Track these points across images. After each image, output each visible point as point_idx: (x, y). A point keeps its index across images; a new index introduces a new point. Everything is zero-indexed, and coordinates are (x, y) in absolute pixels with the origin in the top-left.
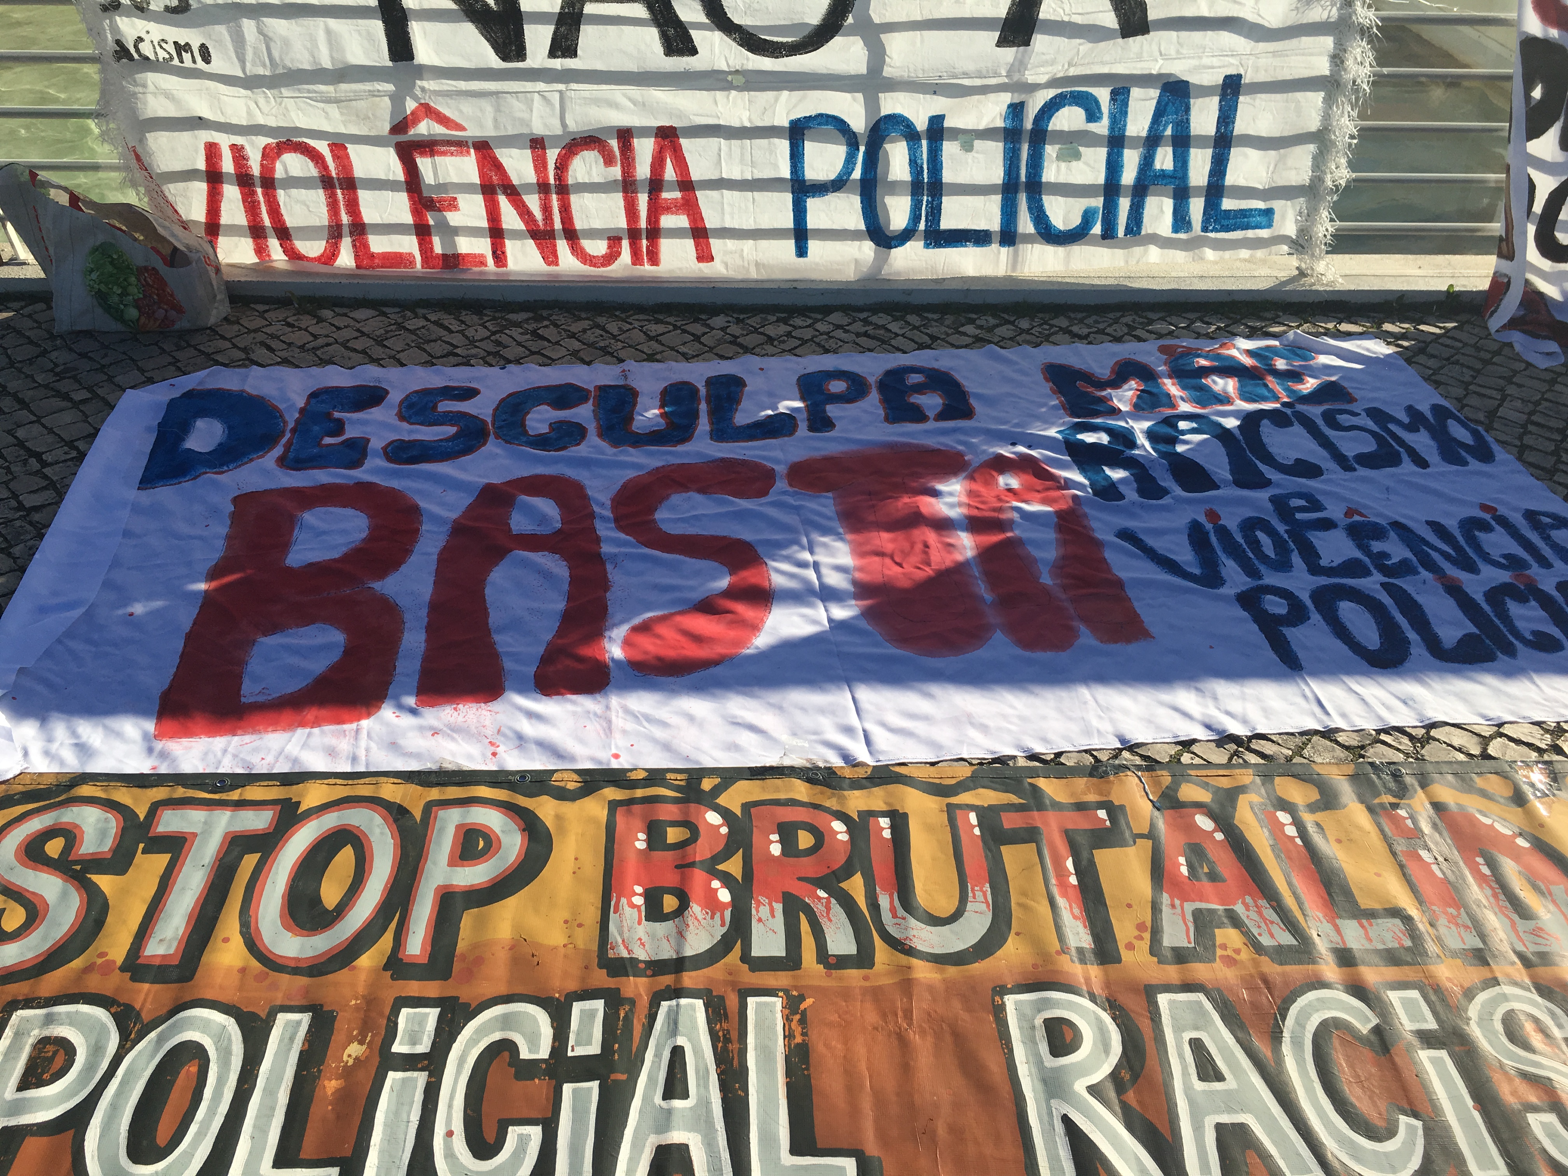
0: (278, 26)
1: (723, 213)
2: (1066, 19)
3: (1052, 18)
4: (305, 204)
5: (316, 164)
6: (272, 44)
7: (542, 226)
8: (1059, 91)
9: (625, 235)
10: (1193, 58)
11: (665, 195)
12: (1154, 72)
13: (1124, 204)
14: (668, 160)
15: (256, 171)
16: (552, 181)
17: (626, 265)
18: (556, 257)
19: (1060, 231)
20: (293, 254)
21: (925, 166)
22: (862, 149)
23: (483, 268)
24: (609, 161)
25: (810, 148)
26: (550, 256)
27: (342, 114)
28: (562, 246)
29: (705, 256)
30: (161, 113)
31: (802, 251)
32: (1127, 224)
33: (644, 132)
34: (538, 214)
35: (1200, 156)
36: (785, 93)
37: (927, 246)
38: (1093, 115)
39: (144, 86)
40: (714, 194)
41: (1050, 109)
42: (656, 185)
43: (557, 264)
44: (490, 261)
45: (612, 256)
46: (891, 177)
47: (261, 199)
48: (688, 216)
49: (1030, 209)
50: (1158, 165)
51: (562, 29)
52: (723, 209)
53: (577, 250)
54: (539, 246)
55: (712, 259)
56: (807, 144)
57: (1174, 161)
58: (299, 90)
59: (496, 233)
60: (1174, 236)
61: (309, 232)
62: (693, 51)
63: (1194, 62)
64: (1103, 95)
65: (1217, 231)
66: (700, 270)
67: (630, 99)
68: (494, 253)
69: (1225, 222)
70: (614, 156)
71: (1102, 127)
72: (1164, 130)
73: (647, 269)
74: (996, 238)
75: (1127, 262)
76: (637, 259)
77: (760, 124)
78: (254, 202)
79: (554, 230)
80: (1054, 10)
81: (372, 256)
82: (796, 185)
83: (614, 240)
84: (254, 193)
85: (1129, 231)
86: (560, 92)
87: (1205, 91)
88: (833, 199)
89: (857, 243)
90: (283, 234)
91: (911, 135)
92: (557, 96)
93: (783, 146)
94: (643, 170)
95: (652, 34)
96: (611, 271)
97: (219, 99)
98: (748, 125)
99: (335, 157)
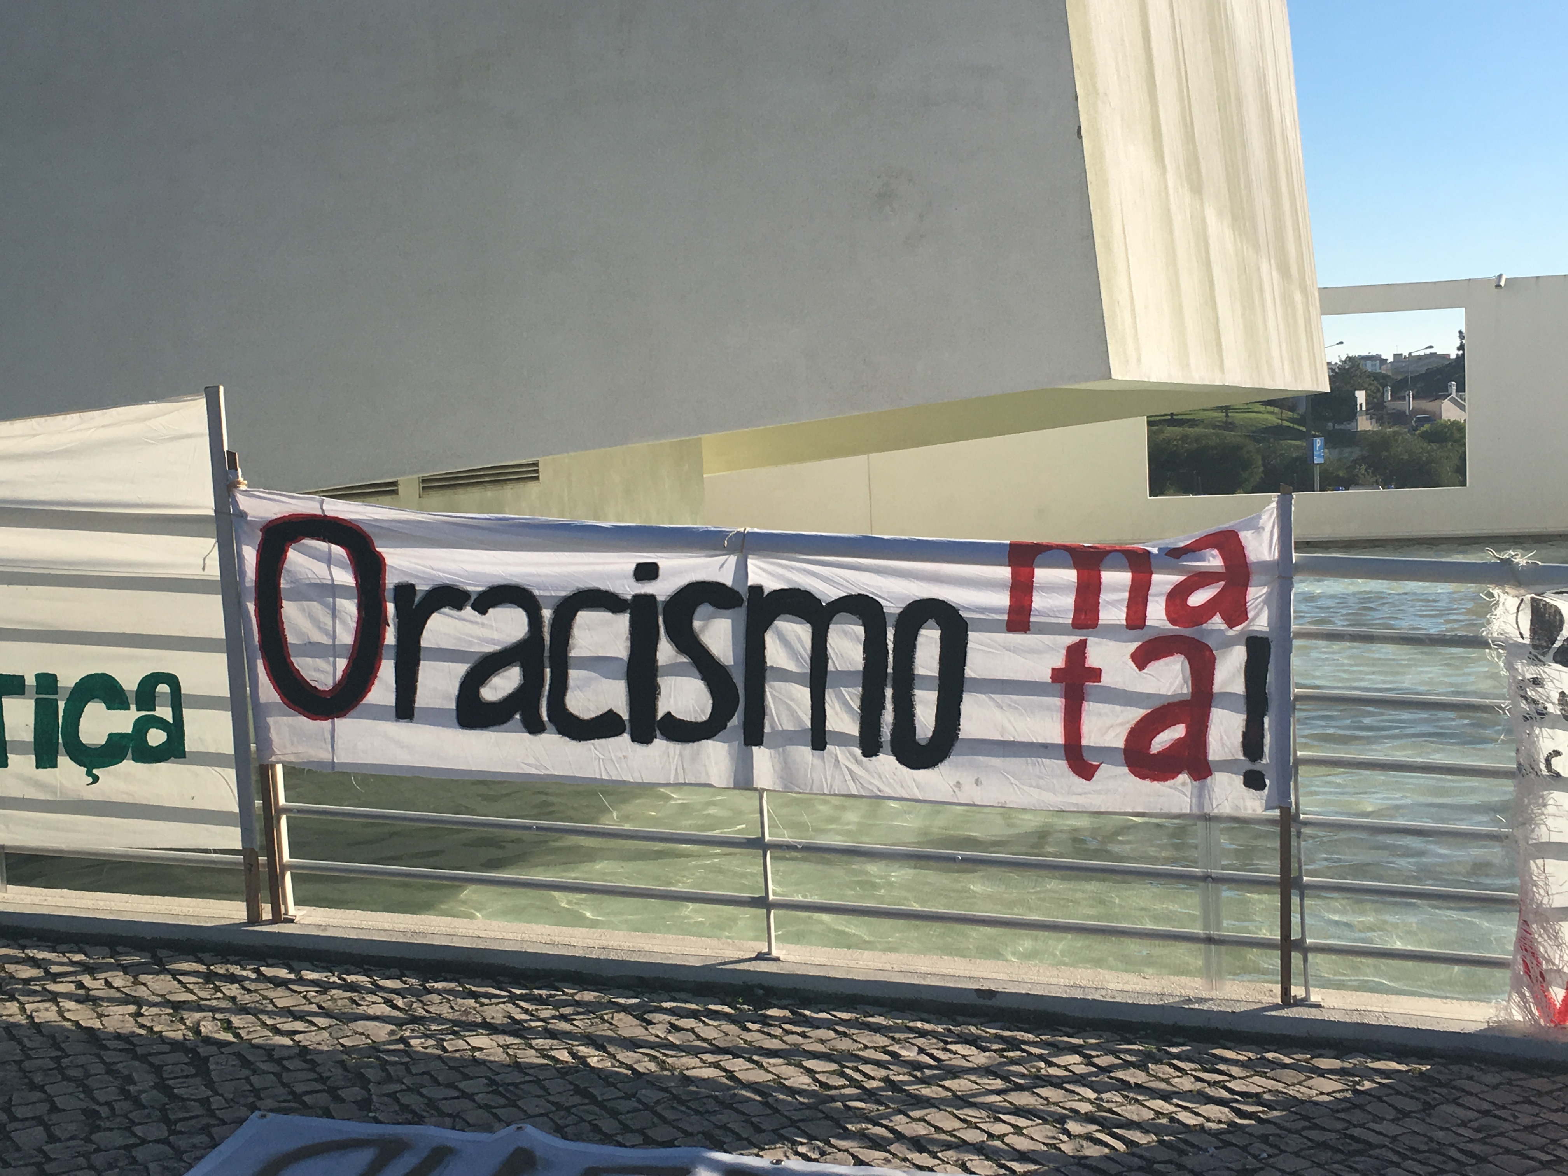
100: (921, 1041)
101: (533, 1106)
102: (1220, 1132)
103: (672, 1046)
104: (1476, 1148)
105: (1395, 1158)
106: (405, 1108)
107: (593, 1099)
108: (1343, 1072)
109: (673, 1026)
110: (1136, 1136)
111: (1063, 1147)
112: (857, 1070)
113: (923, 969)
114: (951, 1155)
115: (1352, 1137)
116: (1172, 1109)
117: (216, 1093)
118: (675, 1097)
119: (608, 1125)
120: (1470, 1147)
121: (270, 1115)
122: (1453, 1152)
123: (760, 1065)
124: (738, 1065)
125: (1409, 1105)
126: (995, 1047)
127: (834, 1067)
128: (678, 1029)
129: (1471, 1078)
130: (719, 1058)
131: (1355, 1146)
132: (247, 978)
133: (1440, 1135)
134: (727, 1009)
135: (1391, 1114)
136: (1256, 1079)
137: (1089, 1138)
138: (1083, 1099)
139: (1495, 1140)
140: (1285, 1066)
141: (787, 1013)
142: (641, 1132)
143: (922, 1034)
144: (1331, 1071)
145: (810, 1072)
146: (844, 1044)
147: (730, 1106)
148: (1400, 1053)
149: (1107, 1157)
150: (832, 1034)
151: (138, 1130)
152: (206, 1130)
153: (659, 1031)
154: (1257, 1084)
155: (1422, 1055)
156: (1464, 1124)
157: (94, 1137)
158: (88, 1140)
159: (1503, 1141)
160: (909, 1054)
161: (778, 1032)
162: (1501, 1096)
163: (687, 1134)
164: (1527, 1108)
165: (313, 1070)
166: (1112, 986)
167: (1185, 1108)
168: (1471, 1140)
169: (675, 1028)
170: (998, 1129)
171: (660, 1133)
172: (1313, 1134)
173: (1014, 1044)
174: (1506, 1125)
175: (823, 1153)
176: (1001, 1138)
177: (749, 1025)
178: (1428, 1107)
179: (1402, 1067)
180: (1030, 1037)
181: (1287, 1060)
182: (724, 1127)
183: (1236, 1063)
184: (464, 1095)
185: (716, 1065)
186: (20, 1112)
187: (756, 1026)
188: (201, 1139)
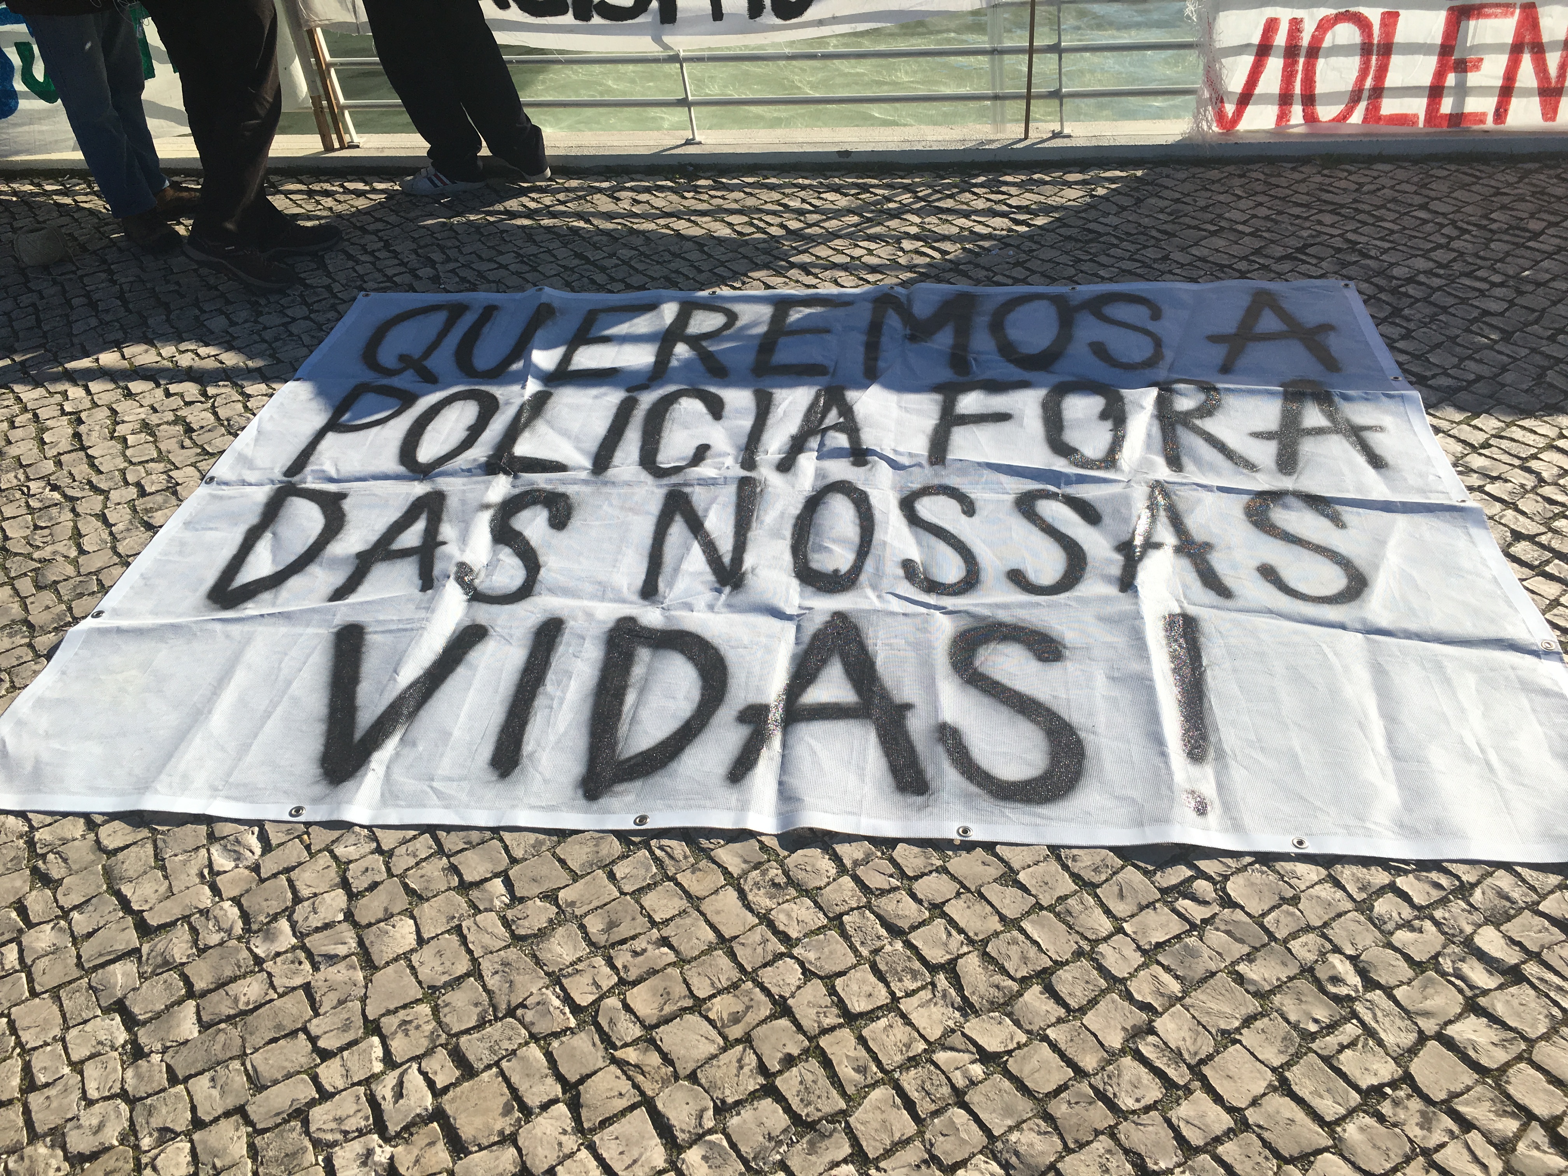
4: (1339, 71)
5: (1363, 32)
7: (1553, 84)
15: (1306, 41)
18: (1556, 112)
23: (1479, 126)
26: (1551, 112)
34: (1554, 72)
43: (1554, 119)
44: (1490, 119)
47: (1301, 69)
54: (1543, 104)
59: (1506, 92)
61: (1332, 97)
68: (1497, 110)
78: (1292, 71)
79: (1563, 88)
81: (1380, 118)
84: (1296, 63)
90: (1309, 99)
99: (1383, 24)
100: (802, 194)
101: (550, 269)
102: (1003, 237)
103: (636, 215)
104: (1168, 227)
105: (1115, 242)
106: (463, 280)
107: (587, 259)
108: (1084, 182)
109: (634, 200)
110: (947, 246)
111: (900, 260)
112: (761, 220)
113: (800, 140)
114: (828, 274)
115: (1090, 231)
116: (971, 224)
117: (334, 281)
118: (642, 254)
119: (600, 278)
120: (1165, 227)
121: (372, 294)
122: (1154, 233)
123: (696, 223)
124: (681, 226)
125: (1126, 201)
126: (853, 192)
127: (745, 219)
128: (638, 202)
129: (1168, 176)
130: (668, 220)
131: (1091, 236)
132: (337, 192)
133: (1146, 221)
134: (669, 184)
135: (1114, 209)
136: (1027, 195)
137: (917, 252)
138: (912, 224)
139: (1182, 220)
140: (1046, 183)
141: (710, 182)
142: (622, 281)
143: (803, 188)
144: (1076, 183)
145: (730, 225)
146: (751, 202)
147: (678, 256)
148: (1122, 164)
149: (929, 265)
150: (742, 195)
151: (289, 312)
152: (333, 307)
153: (625, 205)
154: (1028, 199)
155: (1137, 163)
156: (1162, 211)
157: (260, 319)
158: (256, 322)
159: (1187, 220)
160: (795, 204)
161: (705, 197)
162: (1188, 187)
163: (653, 279)
164: (1205, 194)
165: (396, 257)
166: (929, 138)
167: (979, 222)
168: (1166, 222)
169: (636, 202)
170: (857, 252)
171: (635, 280)
172: (1062, 231)
173: (865, 188)
174: (1190, 208)
175: (744, 283)
176: (859, 258)
177: (686, 194)
178: (1139, 201)
179: (1124, 174)
180: (876, 182)
181: (1048, 179)
182: (677, 272)
183: (1013, 184)
184: (501, 266)
185: (667, 226)
186: (207, 307)
187: (691, 194)
188: (332, 315)
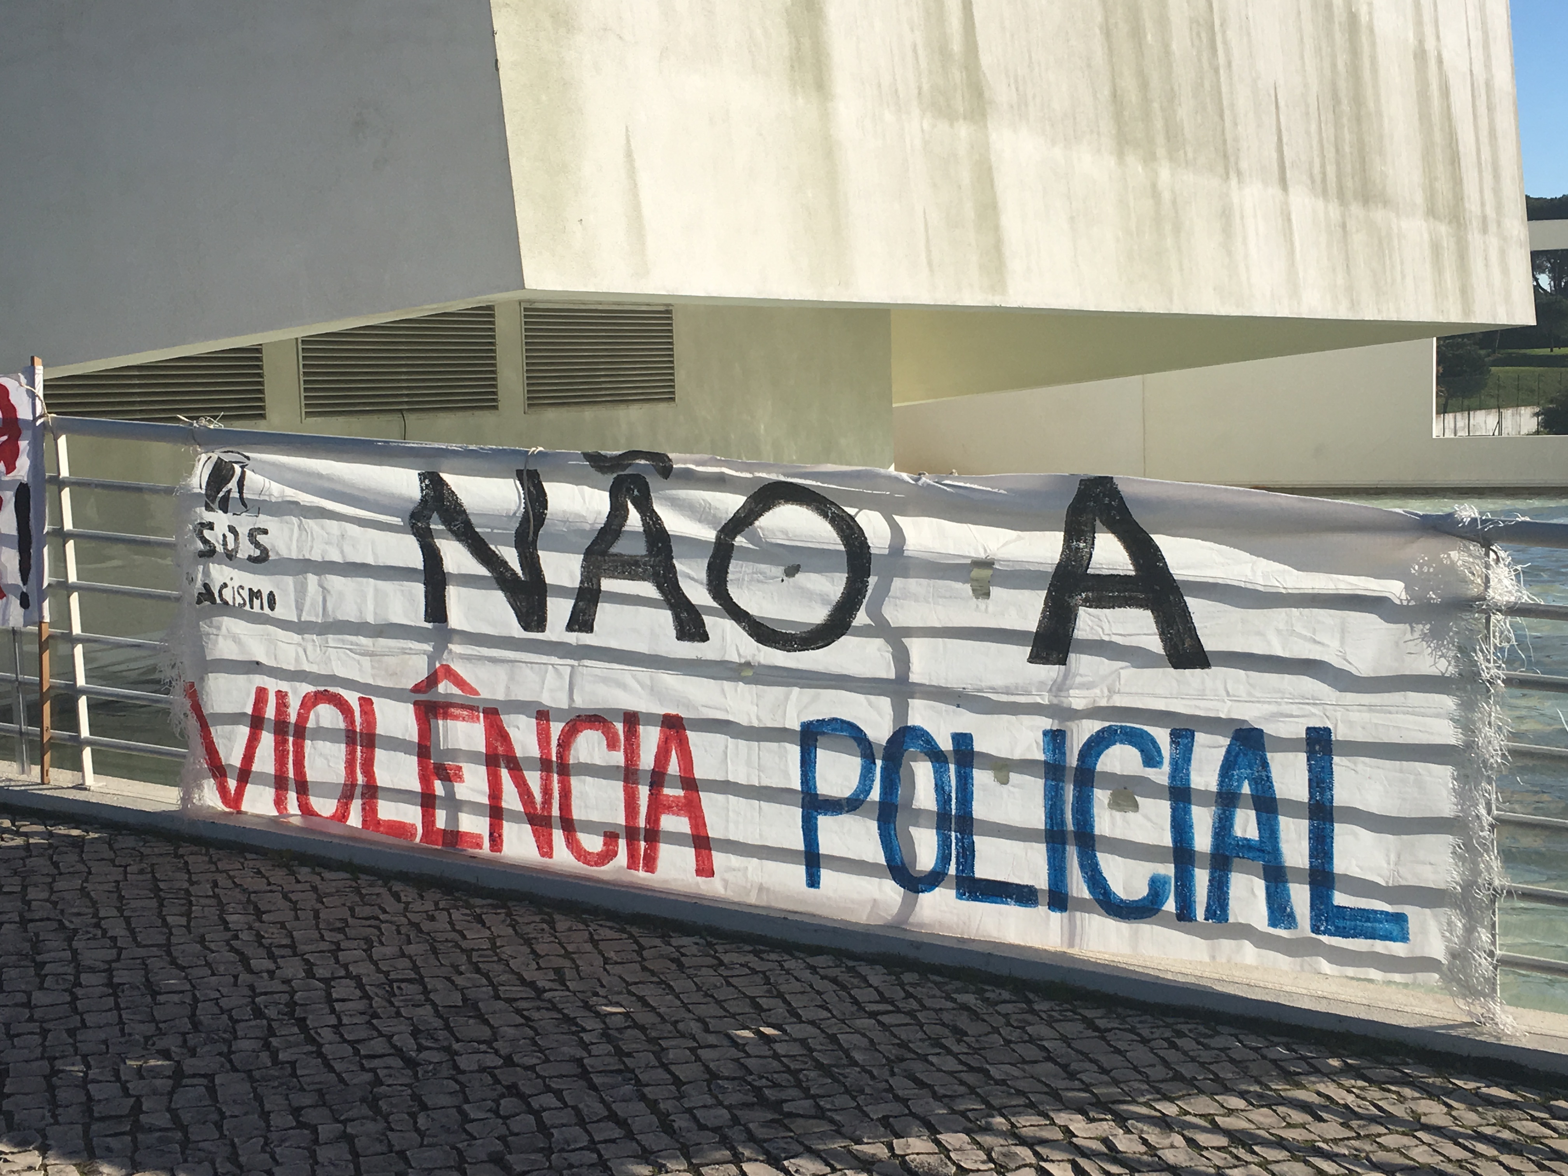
0: (335, 582)
1: (727, 821)
2: (1106, 638)
3: (1090, 637)
4: (326, 759)
5: (345, 718)
6: (328, 598)
7: (539, 811)
8: (1107, 724)
9: (623, 833)
10: (1269, 703)
11: (667, 791)
12: (1223, 716)
13: (1202, 878)
14: (674, 752)
15: (293, 719)
16: (554, 759)
17: (621, 867)
18: (551, 848)
19: (1122, 900)
20: (306, 809)
21: (953, 795)
22: (879, 763)
23: (477, 851)
24: (612, 745)
25: (823, 757)
26: (545, 847)
27: (373, 667)
28: (558, 836)
29: (705, 869)
30: (227, 656)
31: (813, 881)
32: (1208, 905)
33: (650, 718)
34: (538, 797)
35: (1292, 827)
36: (796, 690)
37: (960, 896)
38: (1151, 758)
39: (219, 628)
40: (720, 798)
41: (1098, 744)
42: (657, 778)
43: (551, 857)
44: (486, 844)
45: (608, 855)
46: (916, 805)
47: (291, 749)
48: (690, 819)
49: (1082, 866)
50: (1239, 831)
51: (581, 604)
52: (727, 815)
53: (572, 844)
54: (535, 832)
55: (712, 874)
56: (820, 752)
57: (1259, 829)
58: (343, 641)
59: (496, 813)
60: (1271, 930)
61: (325, 789)
62: (704, 637)
63: (1273, 708)
64: (1162, 736)
65: (1331, 934)
66: (697, 883)
67: (639, 682)
68: (491, 835)
69: (1341, 923)
70: (618, 740)
71: (1161, 775)
72: (1240, 786)
73: (641, 875)
74: (1044, 898)
75: (1213, 958)
76: (634, 862)
77: (770, 724)
78: (284, 750)
79: (550, 817)
80: (1092, 628)
81: (378, 823)
82: (808, 798)
83: (611, 837)
84: (286, 741)
85: (1210, 914)
86: (572, 666)
87: (1286, 745)
88: (847, 820)
89: (876, 880)
90: (303, 787)
91: (936, 756)
92: (569, 669)
93: (794, 751)
94: (647, 760)
95: (666, 616)
96: (604, 871)
97: (276, 645)
98: (756, 724)
99: (363, 712)
